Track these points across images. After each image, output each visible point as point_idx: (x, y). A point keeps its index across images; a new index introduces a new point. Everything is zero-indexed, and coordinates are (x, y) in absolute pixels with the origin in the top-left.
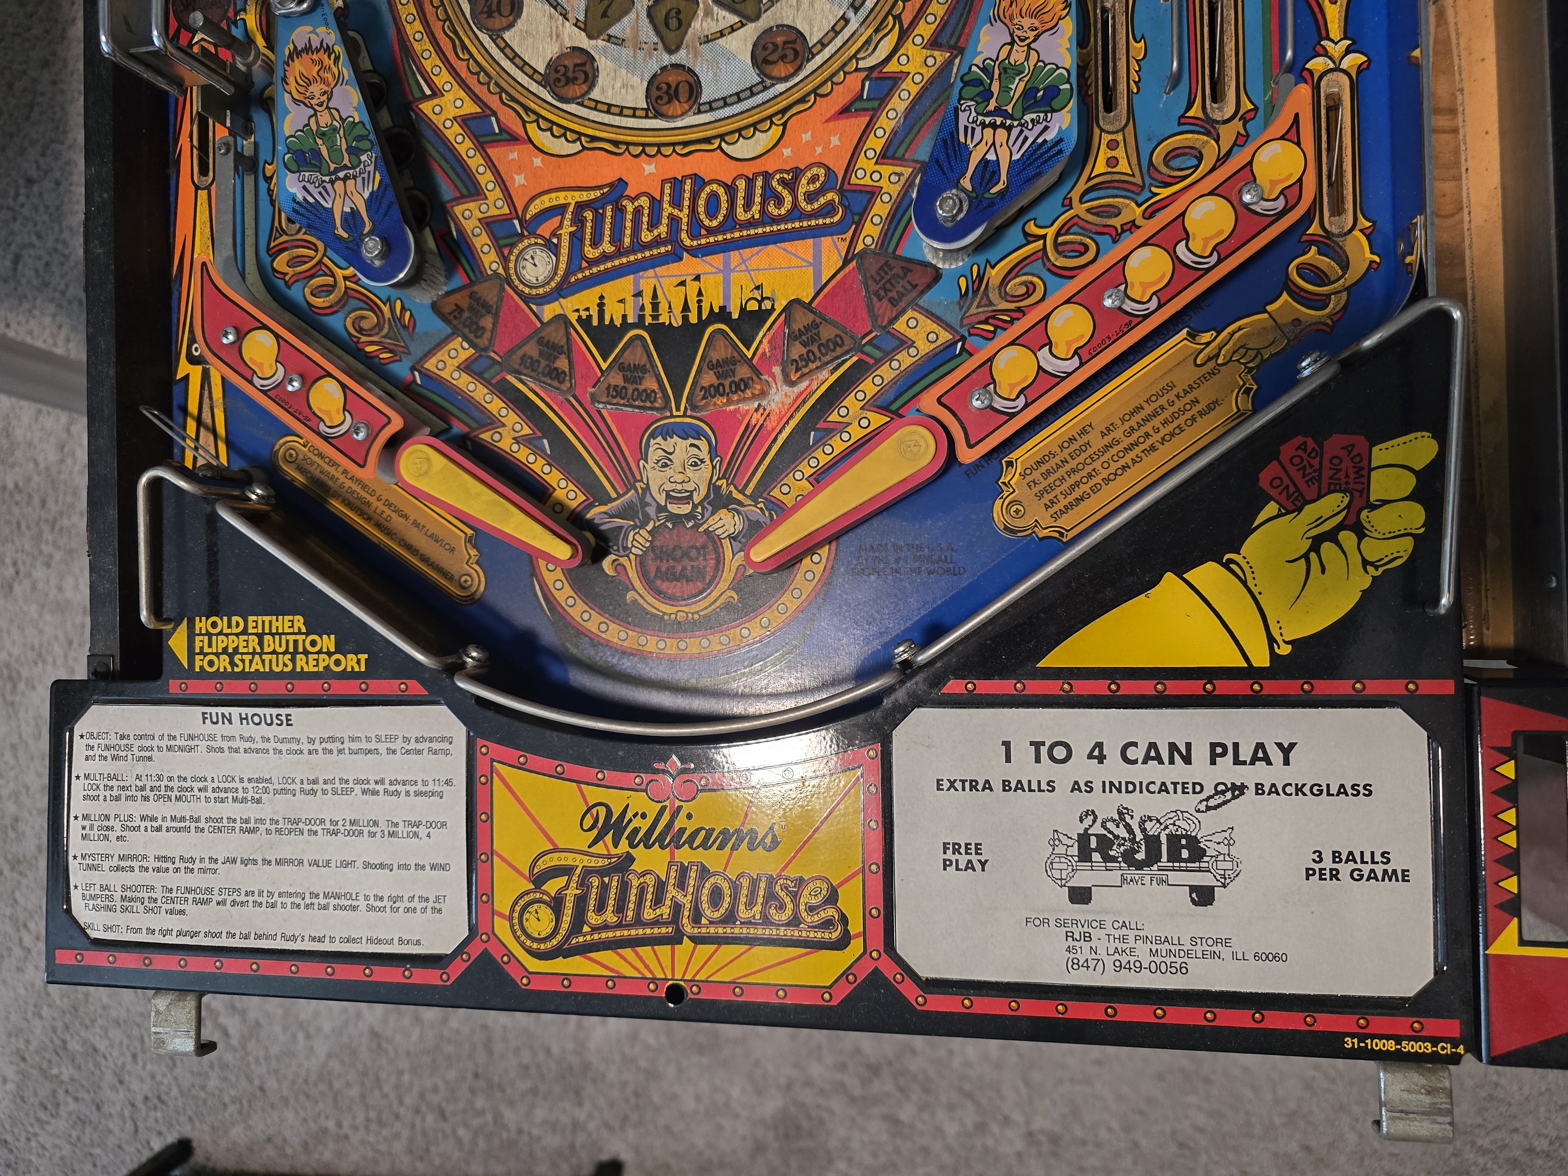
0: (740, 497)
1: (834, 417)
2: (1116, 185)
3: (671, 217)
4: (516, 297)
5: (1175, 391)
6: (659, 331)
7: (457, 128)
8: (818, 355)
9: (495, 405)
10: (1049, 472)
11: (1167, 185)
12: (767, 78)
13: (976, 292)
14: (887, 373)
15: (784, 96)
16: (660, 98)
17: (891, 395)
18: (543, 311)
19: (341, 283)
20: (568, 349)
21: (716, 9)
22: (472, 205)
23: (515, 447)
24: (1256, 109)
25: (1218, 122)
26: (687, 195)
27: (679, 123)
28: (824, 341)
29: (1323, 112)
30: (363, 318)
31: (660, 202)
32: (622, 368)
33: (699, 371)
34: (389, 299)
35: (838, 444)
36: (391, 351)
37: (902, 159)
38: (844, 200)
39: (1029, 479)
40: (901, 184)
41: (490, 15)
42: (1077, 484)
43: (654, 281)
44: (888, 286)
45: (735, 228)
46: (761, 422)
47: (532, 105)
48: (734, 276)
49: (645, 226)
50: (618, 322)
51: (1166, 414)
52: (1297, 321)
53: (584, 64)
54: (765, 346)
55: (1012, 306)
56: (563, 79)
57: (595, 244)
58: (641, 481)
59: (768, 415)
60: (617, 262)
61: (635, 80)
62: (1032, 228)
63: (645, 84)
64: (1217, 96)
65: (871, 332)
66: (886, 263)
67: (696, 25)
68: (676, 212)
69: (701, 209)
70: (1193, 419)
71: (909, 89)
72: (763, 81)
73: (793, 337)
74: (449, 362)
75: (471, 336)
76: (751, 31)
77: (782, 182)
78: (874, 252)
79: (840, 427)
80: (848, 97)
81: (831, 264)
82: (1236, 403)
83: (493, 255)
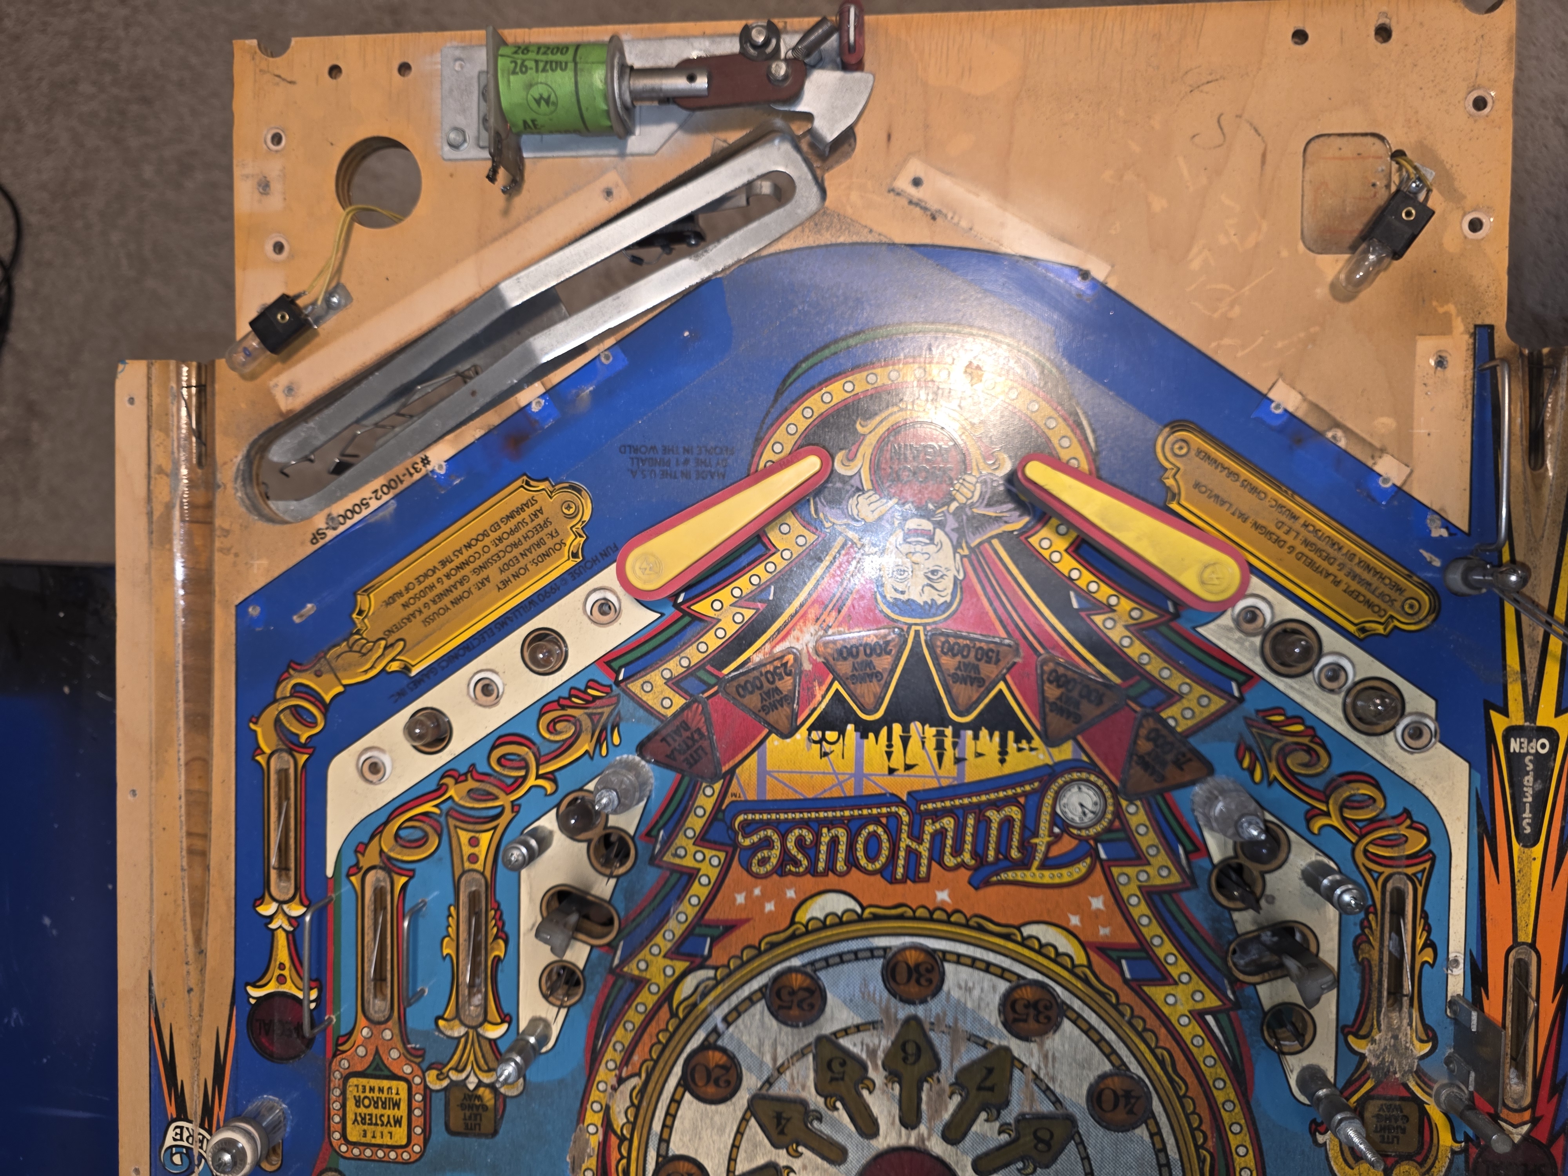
1: (749, 613)
2: (471, 820)
3: (919, 840)
4: (1107, 771)
5: (423, 616)
6: (938, 719)
8: (763, 679)
9: (1135, 650)
10: (538, 545)
11: (426, 814)
12: (811, 974)
13: (604, 729)
14: (694, 654)
15: (793, 952)
16: (928, 971)
17: (689, 632)
18: (1074, 752)
19: (1332, 809)
20: (1043, 707)
21: (864, 1056)
22: (1158, 881)
23: (1113, 601)
24: (348, 876)
25: (381, 868)
26: (901, 862)
27: (908, 940)
28: (757, 692)
29: (292, 866)
30: (1306, 765)
31: (931, 859)
32: (980, 681)
33: (892, 671)
34: (1270, 784)
35: (744, 584)
36: (1270, 723)
37: (673, 871)
38: (732, 836)
39: (557, 540)
40: (674, 846)
41: (1128, 1094)
42: (512, 532)
44: (690, 743)
45: (849, 821)
46: (826, 613)
48: (851, 770)
49: (950, 834)
50: (984, 733)
51: (431, 595)
52: (318, 674)
53: (1015, 1020)
54: (819, 694)
55: (570, 712)
56: (1041, 1007)
57: (1008, 821)
58: (962, 557)
59: (818, 619)
60: (984, 798)
61: (956, 994)
62: (549, 786)
63: (945, 988)
65: (709, 697)
66: (691, 766)
67: (886, 1043)
68: (914, 845)
70: (407, 589)
71: (664, 940)
72: (815, 971)
73: (788, 699)
75: (1164, 732)
77: (797, 863)
78: (704, 778)
79: (742, 603)
80: (726, 941)
81: (748, 771)
82: (370, 602)
83: (1133, 821)
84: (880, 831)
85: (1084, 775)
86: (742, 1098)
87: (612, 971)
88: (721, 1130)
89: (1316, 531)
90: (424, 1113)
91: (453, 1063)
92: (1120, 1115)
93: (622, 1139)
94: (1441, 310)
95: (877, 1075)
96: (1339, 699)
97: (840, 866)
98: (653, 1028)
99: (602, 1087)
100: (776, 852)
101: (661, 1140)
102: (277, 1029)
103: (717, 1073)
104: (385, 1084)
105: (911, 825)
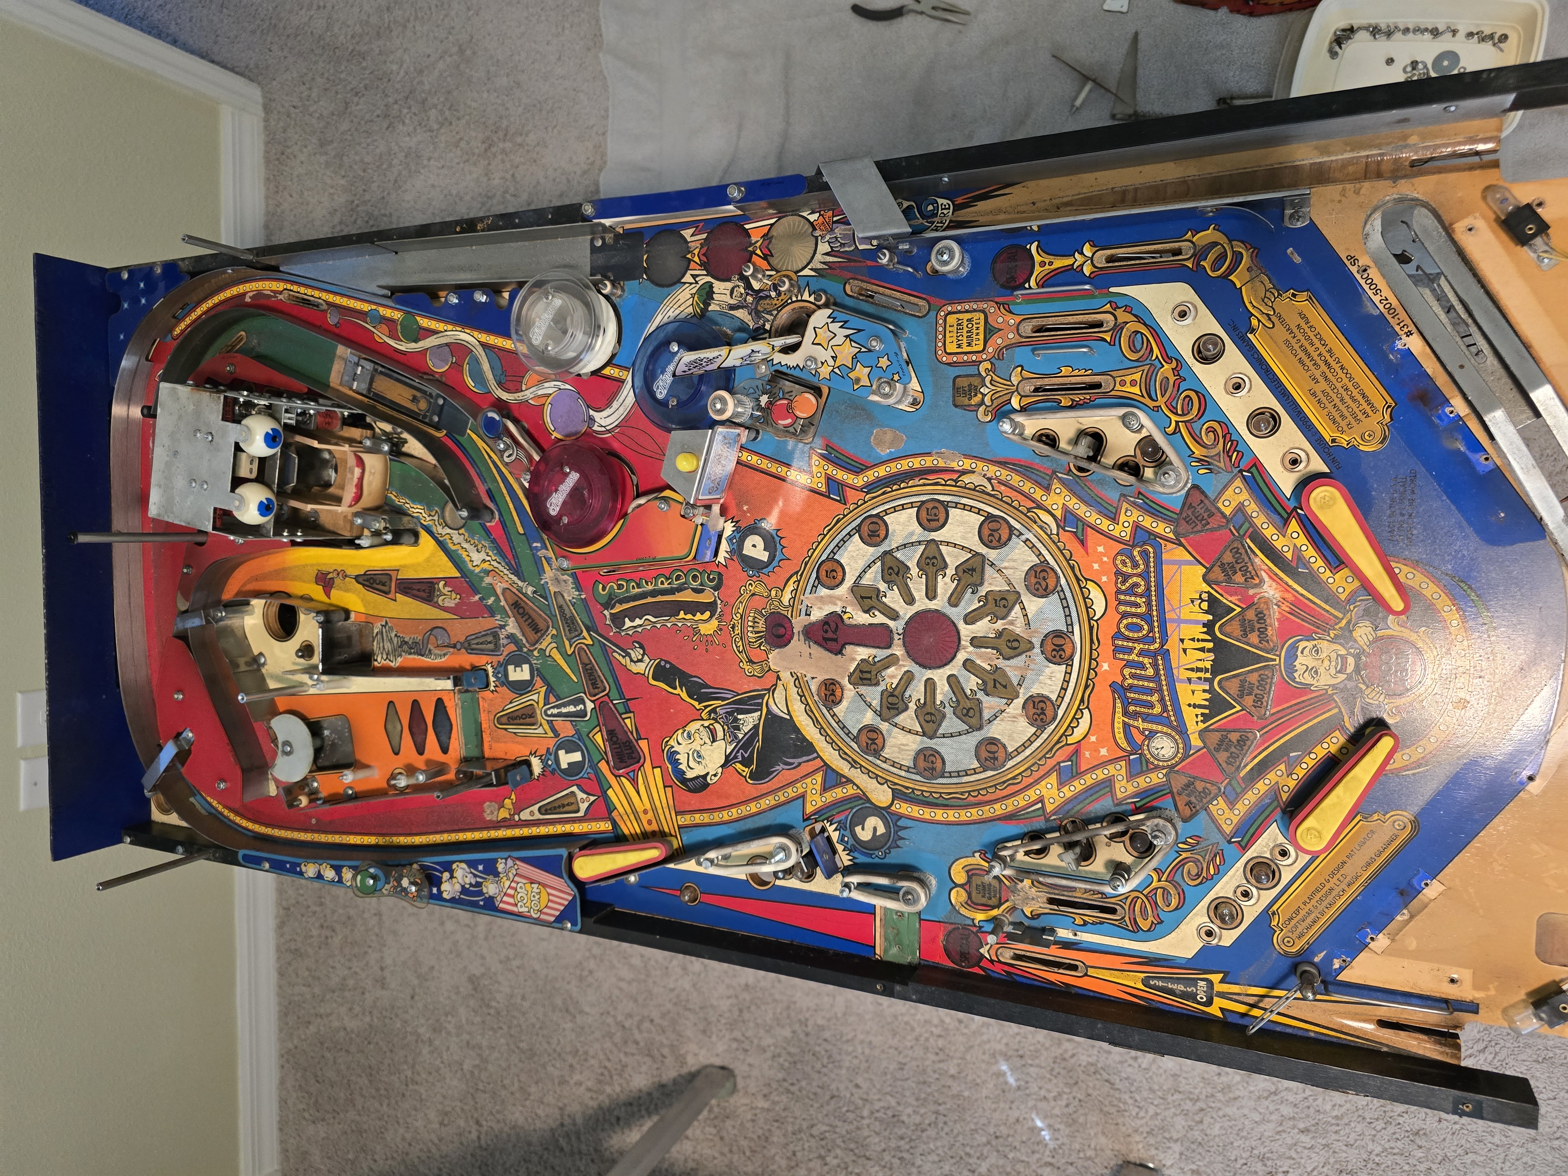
0: (1344, 622)
1: (1289, 556)
2: (1148, 380)
3: (1139, 654)
4: (1184, 763)
5: (1291, 339)
6: (1216, 669)
7: (1065, 789)
8: (1243, 564)
9: (1261, 787)
10: (1342, 416)
11: (1152, 350)
12: (1057, 589)
13: (1209, 463)
14: (1260, 520)
15: (1069, 579)
16: (1060, 656)
17: (1276, 517)
18: (1195, 746)
19: (1162, 884)
20: (1225, 731)
21: (1010, 618)
22: (1117, 786)
23: (1294, 777)
24: (1110, 302)
25: (1116, 323)
27: (1078, 645)
28: (1234, 560)
29: (1115, 264)
30: (1189, 872)
32: (1241, 696)
33: (1247, 644)
34: (1176, 852)
35: (1310, 552)
36: (1215, 856)
37: (1116, 509)
38: (1139, 544)
39: (1345, 428)
40: (1132, 509)
41: (996, 759)
42: (1352, 397)
43: (1182, 670)
44: (1200, 518)
46: (1288, 604)
47: (1056, 738)
48: (1183, 617)
50: (1208, 696)
51: (1306, 344)
52: (1249, 270)
53: (1034, 702)
54: (1233, 599)
55: (1221, 441)
56: (1041, 717)
57: (1152, 706)
59: (1283, 599)
60: (1166, 693)
61: (1048, 671)
62: (1171, 429)
63: (1051, 665)
64: (1100, 324)
65: (1230, 530)
66: (1184, 519)
67: (1018, 631)
68: (1136, 651)
69: (1136, 635)
70: (1310, 327)
71: (1073, 503)
72: (1058, 592)
73: (1229, 579)
74: (1226, 815)
75: (1208, 798)
76: (1026, 598)
77: (1124, 582)
78: (1176, 527)
79: (1296, 551)
80: (1074, 540)
81: (1181, 554)
82: (1303, 302)
83: (1153, 776)
84: (1145, 632)
85: (1181, 751)
86: (983, 550)
87: (1054, 472)
88: (964, 538)
89: (1340, 896)
90: (965, 362)
91: (995, 378)
92: (984, 754)
93: (956, 481)
94: (1491, 986)
95: (1000, 625)
96: (1230, 895)
97: (1122, 608)
98: (1020, 498)
99: (985, 468)
100: (1130, 571)
101: (957, 503)
102: (1014, 264)
103: (997, 535)
104: (981, 337)
105: (1148, 650)
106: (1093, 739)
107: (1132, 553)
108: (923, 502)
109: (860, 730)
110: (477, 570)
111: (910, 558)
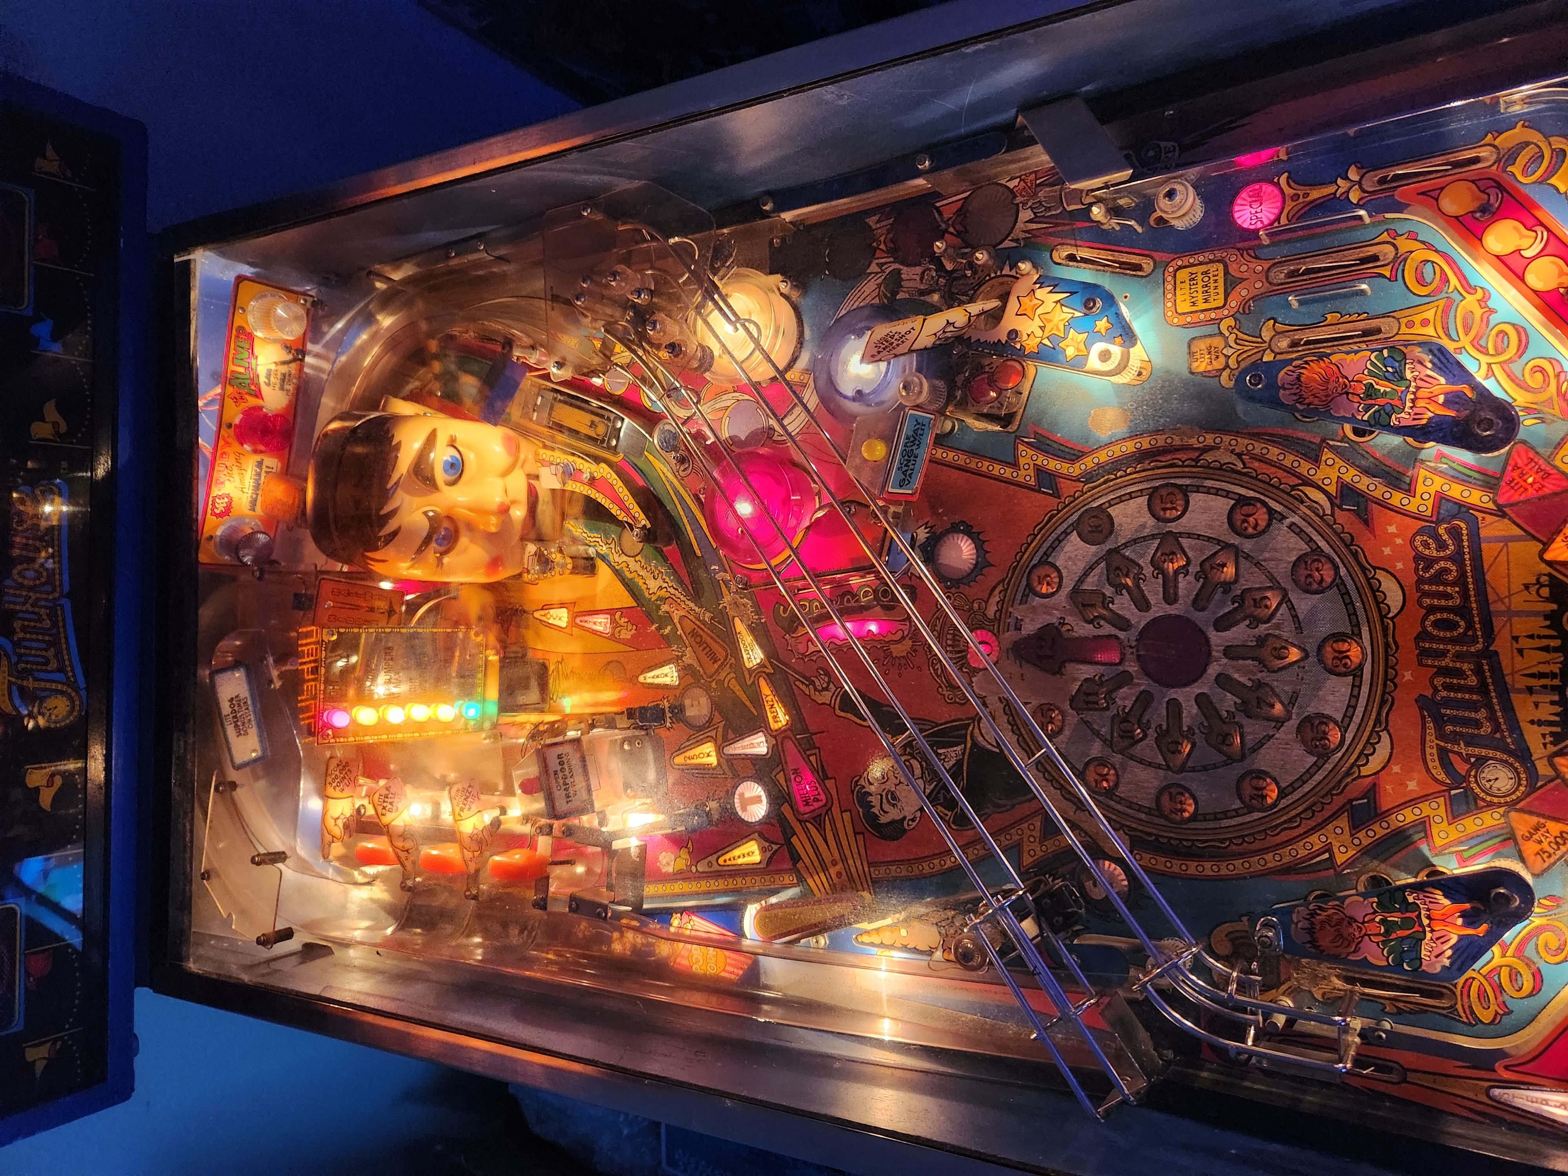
7: (1361, 835)
43: (1517, 677)
47: (1345, 769)
64: (1374, 258)
76: (1295, 595)
106: (1396, 769)
107: (1435, 530)
108: (1156, 489)
109: (1087, 764)
110: (654, 598)
111: (1142, 556)
